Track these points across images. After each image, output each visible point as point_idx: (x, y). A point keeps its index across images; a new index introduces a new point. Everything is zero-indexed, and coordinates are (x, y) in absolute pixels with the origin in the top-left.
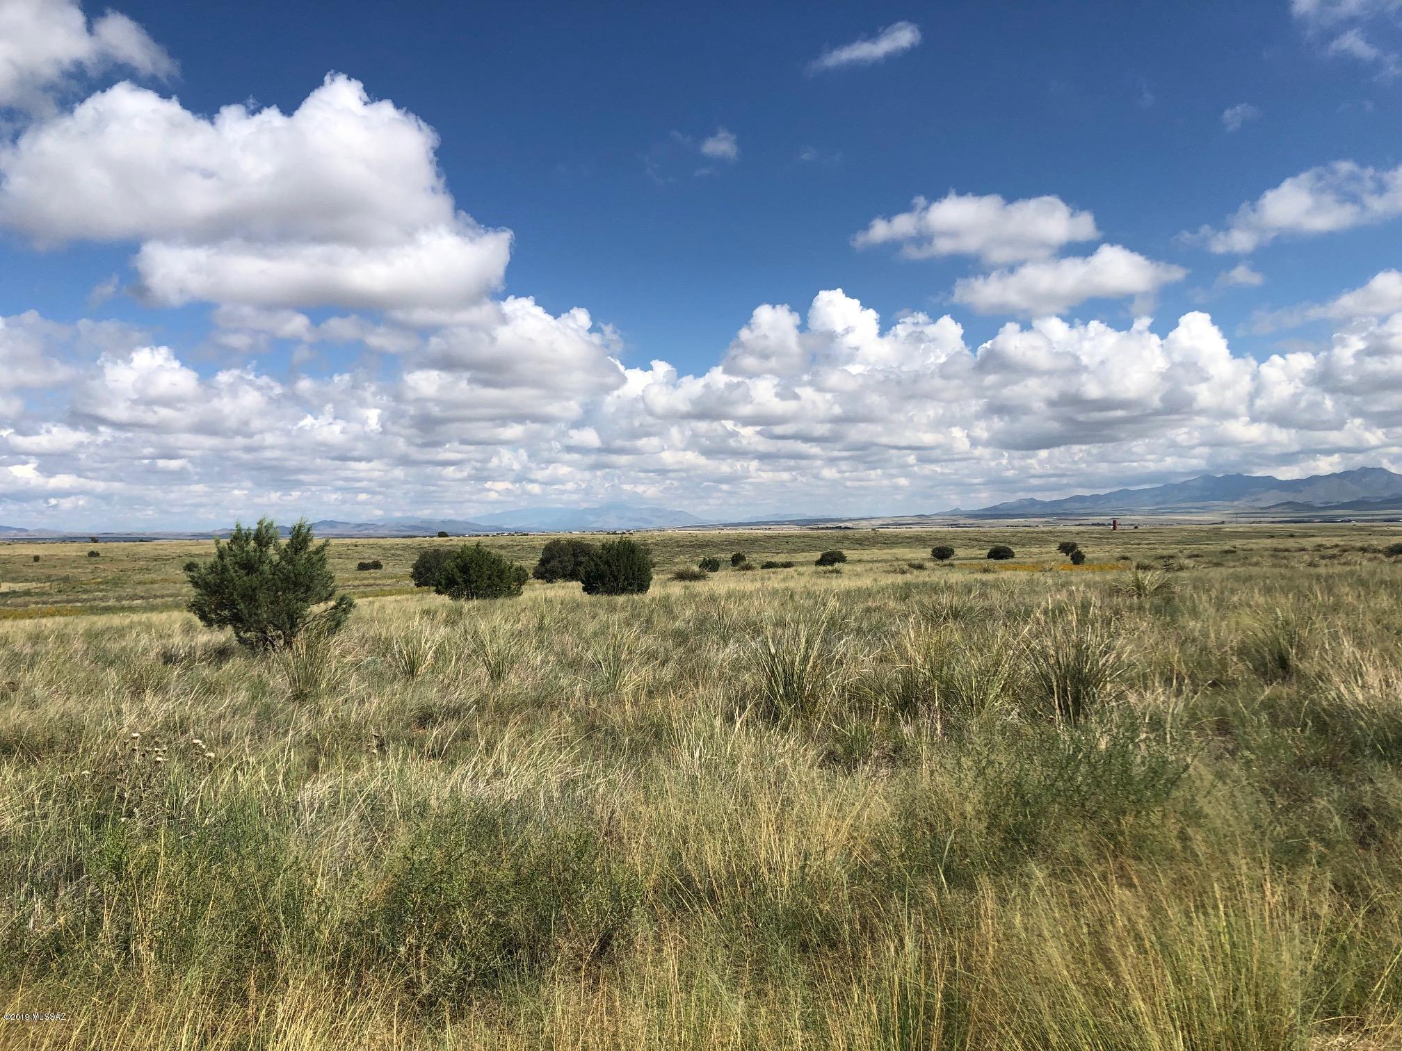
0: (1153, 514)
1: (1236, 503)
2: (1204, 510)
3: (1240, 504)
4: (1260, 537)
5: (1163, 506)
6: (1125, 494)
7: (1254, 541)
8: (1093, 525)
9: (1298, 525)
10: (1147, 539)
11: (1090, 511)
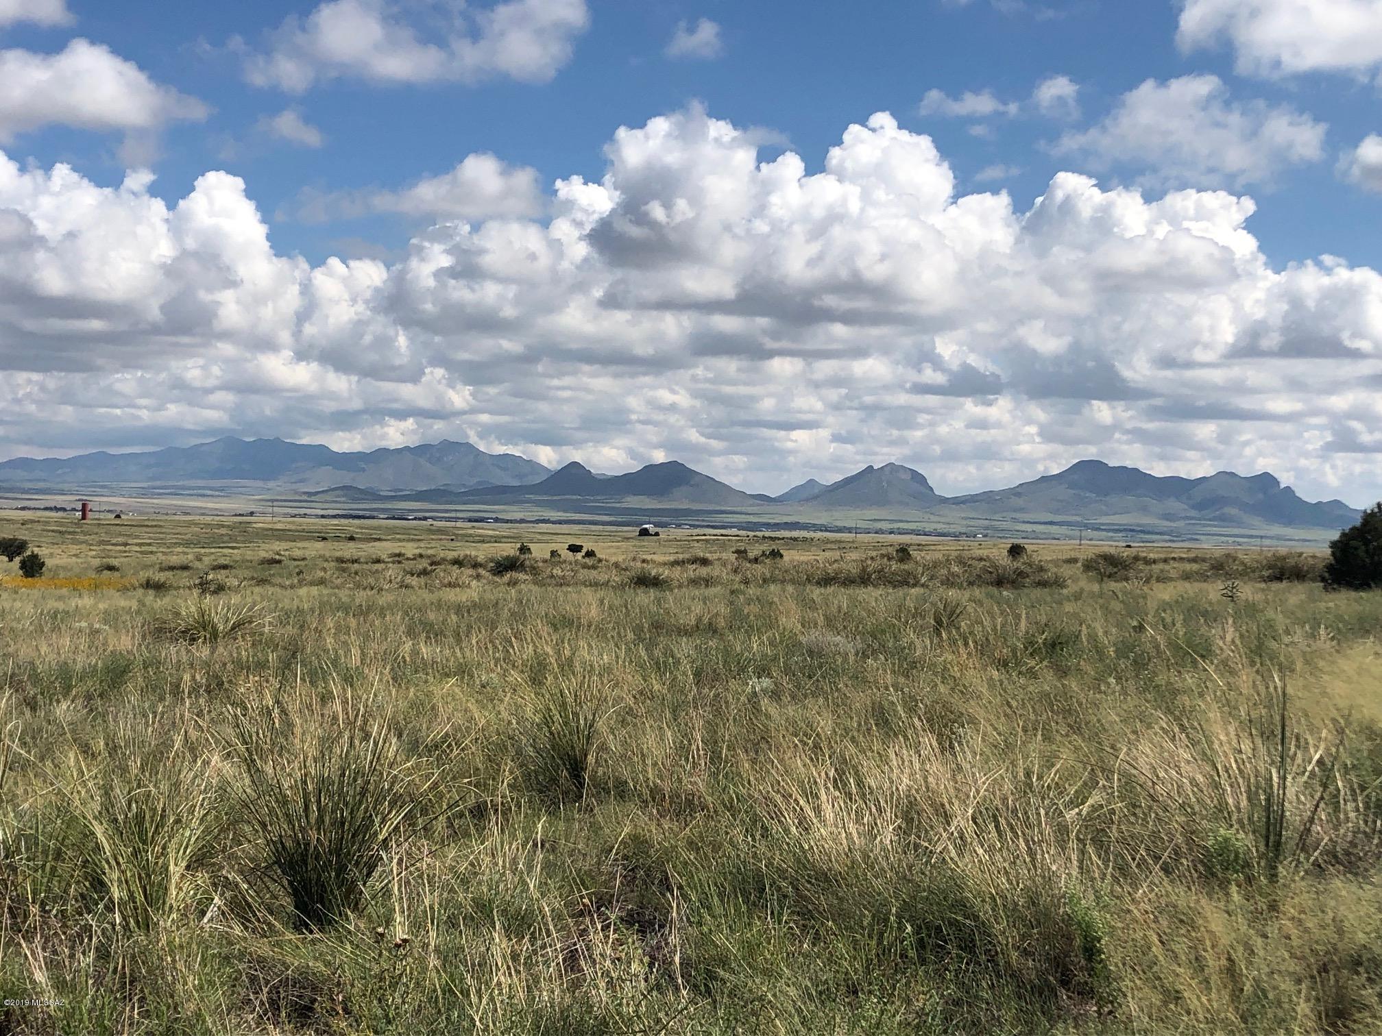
0: (144, 495)
1: (271, 484)
2: (224, 492)
3: (279, 486)
4: (308, 539)
5: (158, 483)
6: (101, 460)
7: (299, 545)
8: (46, 509)
9: (357, 522)
10: (137, 537)
11: (41, 485)
